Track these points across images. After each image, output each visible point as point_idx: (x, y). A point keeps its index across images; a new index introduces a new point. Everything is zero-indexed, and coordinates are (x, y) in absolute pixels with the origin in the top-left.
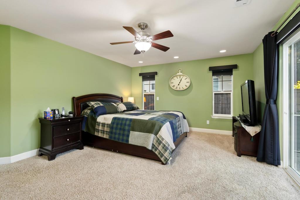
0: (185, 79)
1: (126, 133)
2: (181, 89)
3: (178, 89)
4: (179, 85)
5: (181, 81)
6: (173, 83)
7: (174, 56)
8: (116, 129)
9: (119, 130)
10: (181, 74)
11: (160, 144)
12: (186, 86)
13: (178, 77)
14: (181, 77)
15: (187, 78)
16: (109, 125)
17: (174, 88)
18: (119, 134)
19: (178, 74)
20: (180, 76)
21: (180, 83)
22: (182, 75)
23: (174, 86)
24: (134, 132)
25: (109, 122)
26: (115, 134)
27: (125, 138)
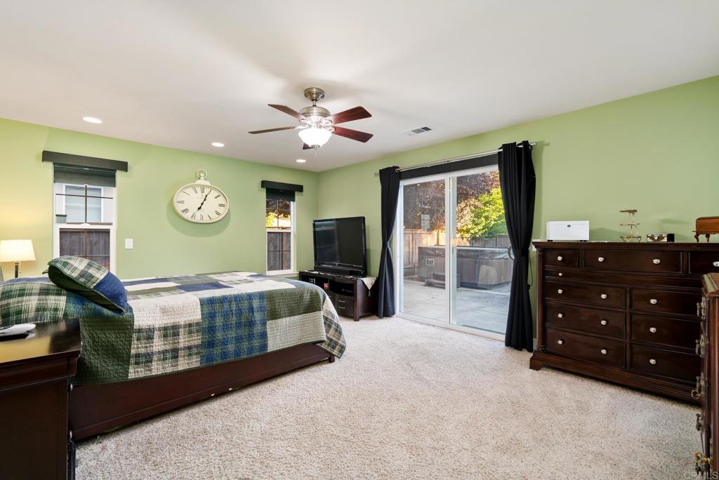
0: (216, 197)
1: (258, 329)
2: (206, 220)
3: (197, 219)
4: (199, 208)
5: (205, 200)
6: (182, 202)
7: (214, 142)
8: (226, 327)
9: (234, 329)
10: (208, 183)
11: (331, 326)
12: (218, 213)
13: (199, 190)
14: (207, 191)
15: (219, 196)
16: (197, 324)
17: (188, 216)
18: (238, 339)
19: (198, 182)
20: (203, 188)
21: (202, 204)
22: (208, 187)
23: (186, 211)
24: (279, 320)
25: (196, 316)
26: (225, 342)
27: (256, 343)
